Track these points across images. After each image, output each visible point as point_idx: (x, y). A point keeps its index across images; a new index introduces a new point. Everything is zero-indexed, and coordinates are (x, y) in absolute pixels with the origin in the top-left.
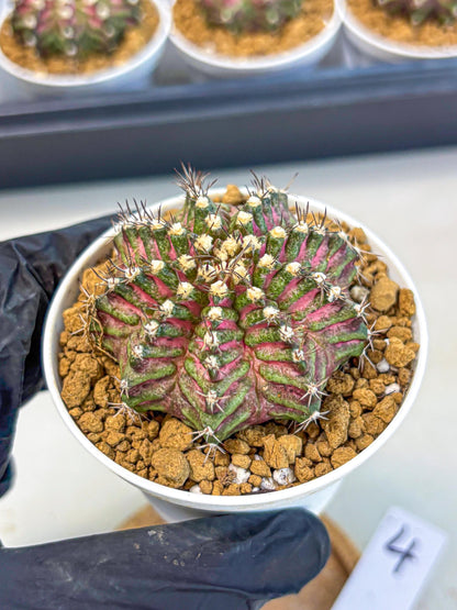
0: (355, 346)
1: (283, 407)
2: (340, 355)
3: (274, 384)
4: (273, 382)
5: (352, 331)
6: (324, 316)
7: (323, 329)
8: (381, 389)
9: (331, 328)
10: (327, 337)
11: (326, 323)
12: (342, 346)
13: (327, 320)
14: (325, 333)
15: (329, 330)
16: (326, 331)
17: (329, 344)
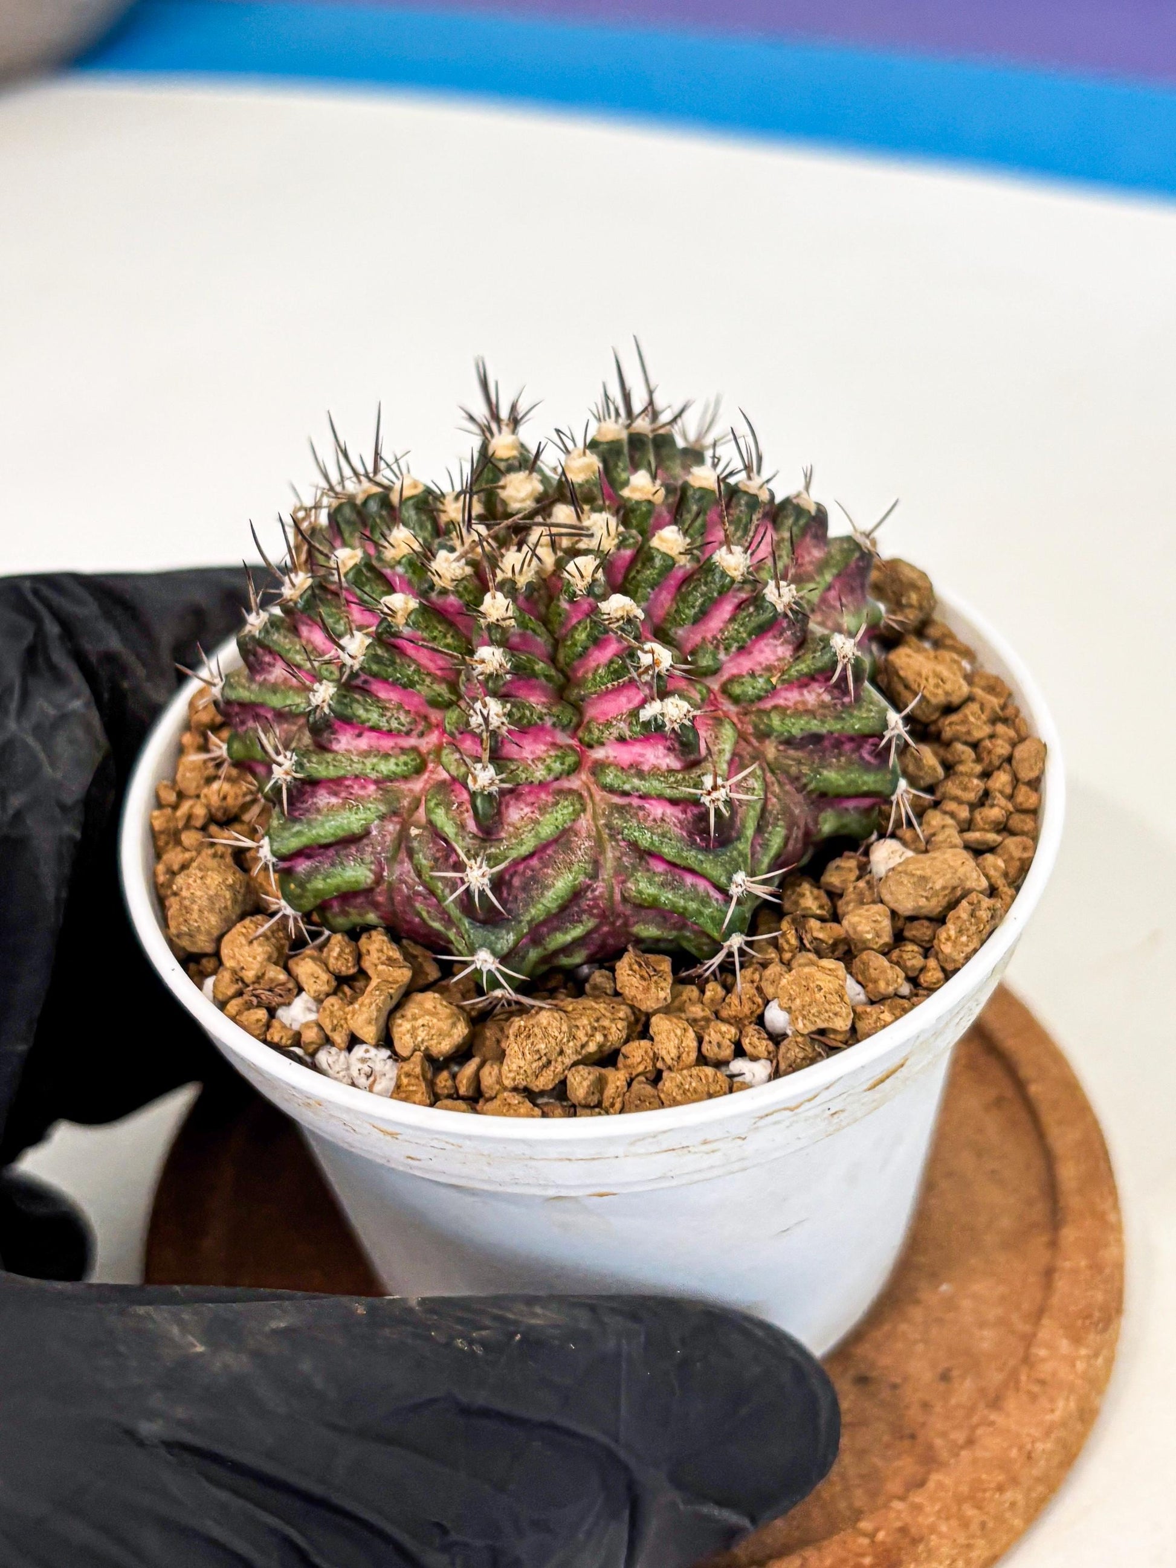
6: (641, 763)
7: (625, 794)
8: (716, 1049)
9: (647, 806)
10: (622, 817)
11: (636, 781)
12: (666, 873)
13: (641, 775)
14: (620, 809)
15: (641, 808)
16: (630, 805)
17: (620, 837)
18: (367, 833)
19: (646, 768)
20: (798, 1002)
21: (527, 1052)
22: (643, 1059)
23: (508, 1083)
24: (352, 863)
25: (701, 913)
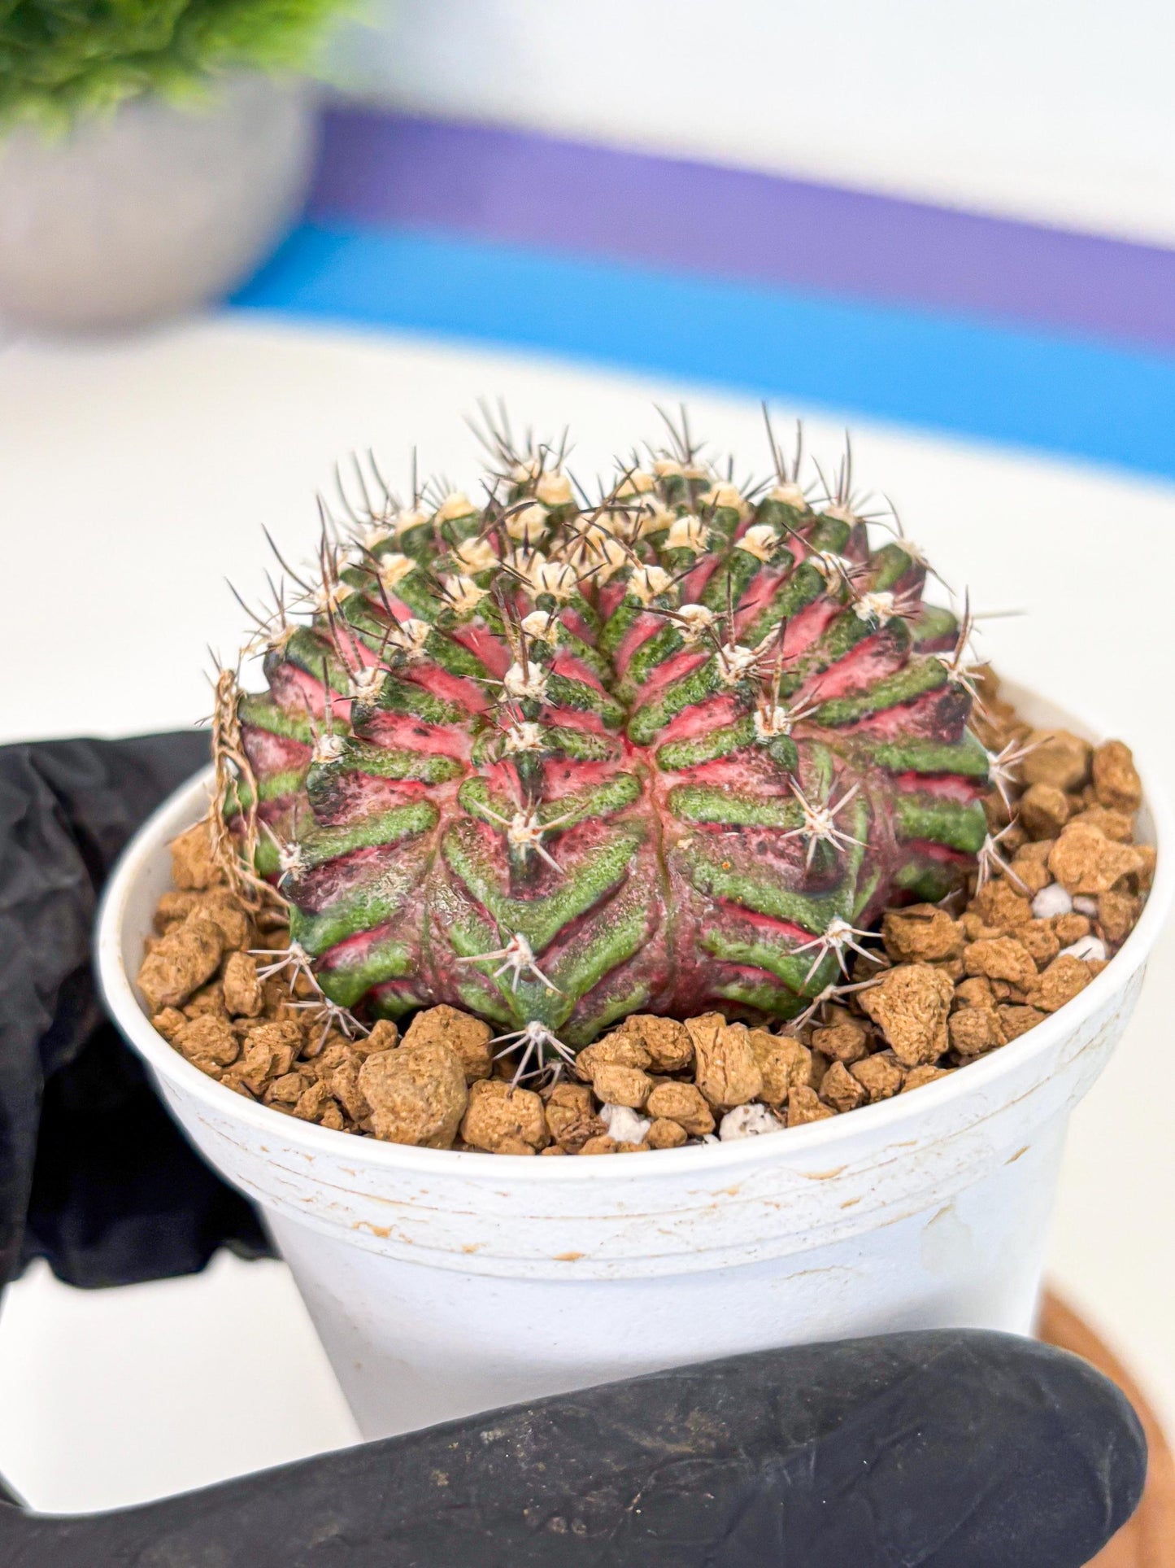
0: (956, 807)
1: (744, 913)
2: (914, 814)
3: (711, 829)
4: (704, 823)
5: (939, 740)
6: (854, 683)
7: (854, 721)
8: (1045, 946)
9: (877, 725)
10: (868, 742)
11: (862, 702)
12: (918, 791)
13: (863, 693)
14: (860, 736)
15: (874, 730)
16: (862, 732)
17: (872, 765)
18: (625, 877)
19: (863, 685)
20: (1087, 862)
21: (919, 1012)
22: (984, 995)
23: (912, 1060)
24: (618, 924)
25: (957, 823)
